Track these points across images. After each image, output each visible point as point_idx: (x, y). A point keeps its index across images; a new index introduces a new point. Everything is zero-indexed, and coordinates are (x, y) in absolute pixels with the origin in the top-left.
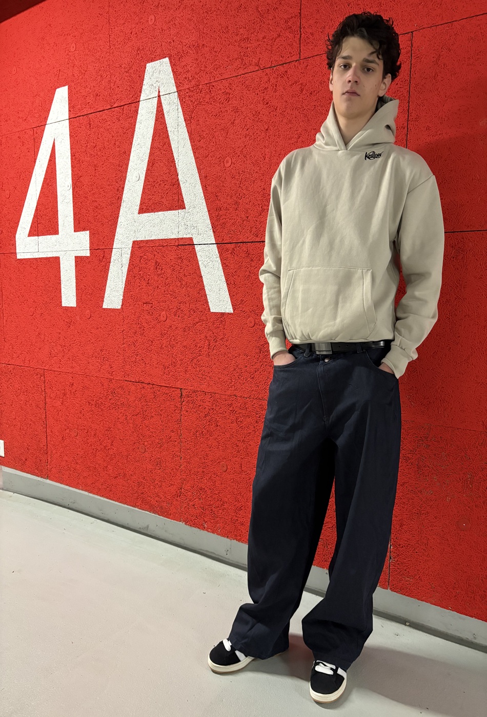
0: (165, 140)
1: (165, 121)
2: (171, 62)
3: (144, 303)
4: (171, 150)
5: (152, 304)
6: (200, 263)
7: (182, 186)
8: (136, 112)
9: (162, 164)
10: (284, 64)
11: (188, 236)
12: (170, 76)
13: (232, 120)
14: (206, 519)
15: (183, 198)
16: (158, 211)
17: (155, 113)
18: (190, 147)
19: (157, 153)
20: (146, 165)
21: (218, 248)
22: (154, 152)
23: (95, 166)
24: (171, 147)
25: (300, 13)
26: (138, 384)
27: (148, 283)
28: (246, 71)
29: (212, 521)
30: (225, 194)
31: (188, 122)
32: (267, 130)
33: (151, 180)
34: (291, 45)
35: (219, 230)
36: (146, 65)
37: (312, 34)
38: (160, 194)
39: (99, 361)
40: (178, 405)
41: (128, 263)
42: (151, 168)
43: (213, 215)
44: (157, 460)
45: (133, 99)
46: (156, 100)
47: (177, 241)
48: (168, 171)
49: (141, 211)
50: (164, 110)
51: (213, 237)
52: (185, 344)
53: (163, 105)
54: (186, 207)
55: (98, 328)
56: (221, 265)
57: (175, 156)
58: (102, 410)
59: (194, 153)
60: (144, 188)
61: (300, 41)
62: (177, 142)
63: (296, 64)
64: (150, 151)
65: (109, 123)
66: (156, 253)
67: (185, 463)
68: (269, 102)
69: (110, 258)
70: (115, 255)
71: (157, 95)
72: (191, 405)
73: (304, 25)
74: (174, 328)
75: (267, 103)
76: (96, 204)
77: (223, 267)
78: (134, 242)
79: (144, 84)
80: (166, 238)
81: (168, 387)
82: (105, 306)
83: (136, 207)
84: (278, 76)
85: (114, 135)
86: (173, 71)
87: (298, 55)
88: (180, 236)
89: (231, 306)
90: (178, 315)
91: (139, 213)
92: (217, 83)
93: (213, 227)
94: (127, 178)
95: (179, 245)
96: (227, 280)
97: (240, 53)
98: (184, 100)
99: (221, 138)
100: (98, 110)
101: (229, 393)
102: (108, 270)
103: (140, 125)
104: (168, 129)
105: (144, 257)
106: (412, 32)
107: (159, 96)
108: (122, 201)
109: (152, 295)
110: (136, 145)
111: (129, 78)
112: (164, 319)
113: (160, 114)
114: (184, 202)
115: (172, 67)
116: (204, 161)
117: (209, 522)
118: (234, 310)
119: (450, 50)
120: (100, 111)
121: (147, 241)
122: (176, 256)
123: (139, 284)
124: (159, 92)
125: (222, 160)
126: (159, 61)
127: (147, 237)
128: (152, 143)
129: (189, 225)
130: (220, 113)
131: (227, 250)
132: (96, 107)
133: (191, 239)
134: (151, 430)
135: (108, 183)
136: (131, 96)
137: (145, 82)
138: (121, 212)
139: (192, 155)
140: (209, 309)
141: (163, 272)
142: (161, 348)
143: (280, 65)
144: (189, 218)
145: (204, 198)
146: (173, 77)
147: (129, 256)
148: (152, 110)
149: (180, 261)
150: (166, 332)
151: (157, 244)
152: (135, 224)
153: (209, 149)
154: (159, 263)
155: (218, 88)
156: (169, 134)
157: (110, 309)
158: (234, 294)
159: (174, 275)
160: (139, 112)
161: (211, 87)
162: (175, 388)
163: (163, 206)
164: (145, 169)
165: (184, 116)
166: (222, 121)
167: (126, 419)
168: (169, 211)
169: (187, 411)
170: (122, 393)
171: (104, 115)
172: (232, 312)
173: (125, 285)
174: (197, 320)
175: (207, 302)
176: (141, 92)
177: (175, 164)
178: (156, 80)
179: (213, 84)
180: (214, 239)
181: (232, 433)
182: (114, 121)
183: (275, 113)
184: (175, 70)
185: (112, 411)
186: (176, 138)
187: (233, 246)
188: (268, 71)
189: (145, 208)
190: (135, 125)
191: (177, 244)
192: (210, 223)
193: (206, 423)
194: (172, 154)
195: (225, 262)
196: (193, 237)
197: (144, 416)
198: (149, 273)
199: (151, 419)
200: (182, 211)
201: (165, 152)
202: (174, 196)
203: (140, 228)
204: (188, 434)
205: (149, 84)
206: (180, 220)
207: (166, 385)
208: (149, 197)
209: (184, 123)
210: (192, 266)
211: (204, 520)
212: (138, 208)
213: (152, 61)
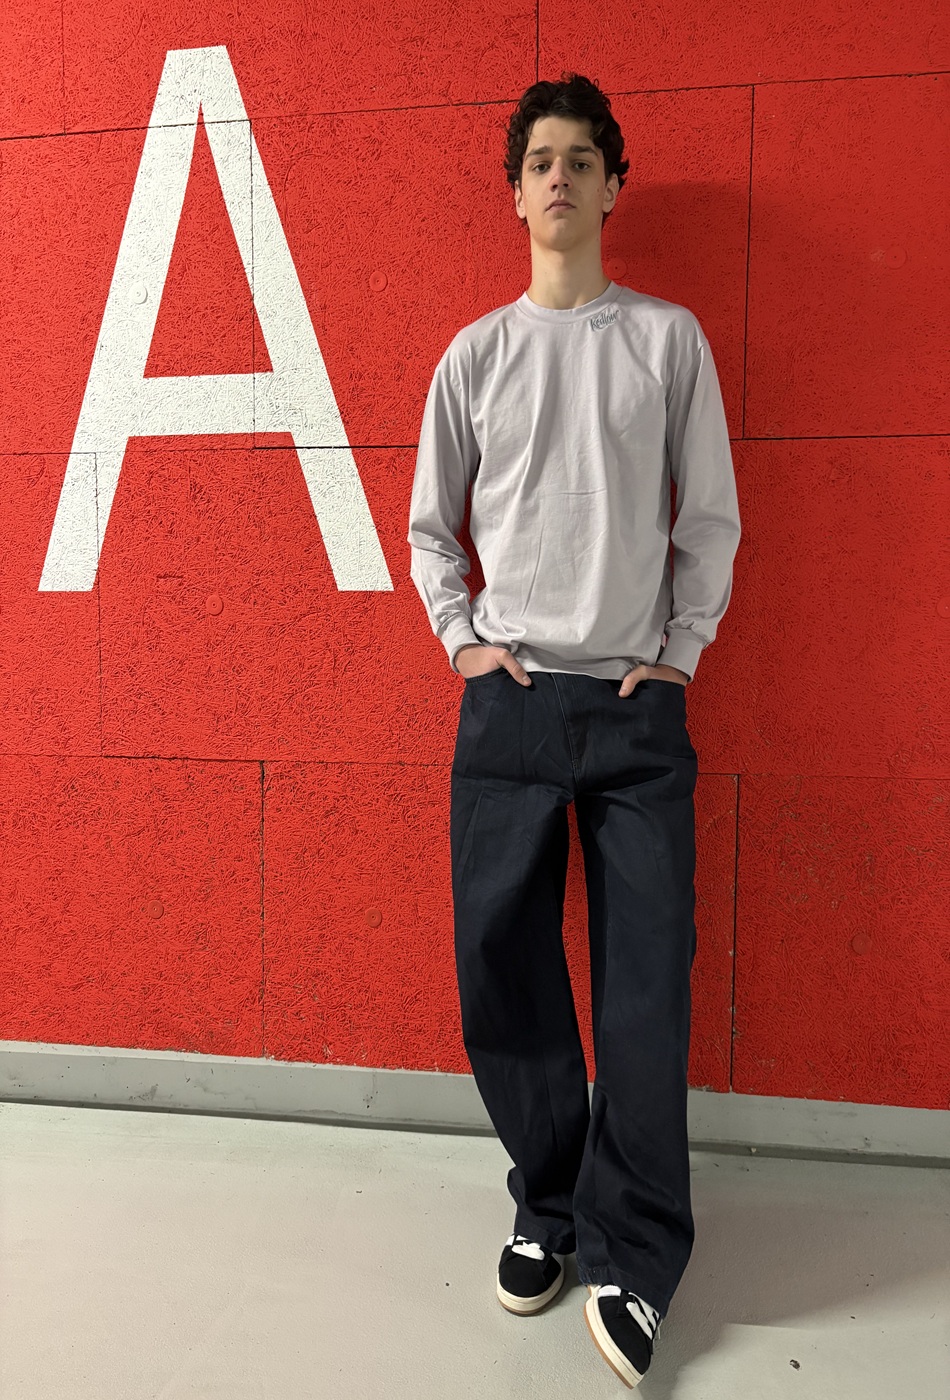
0: (217, 220)
1: (217, 177)
2: (232, 57)
3: (159, 577)
4: (235, 242)
5: (182, 577)
6: (310, 488)
7: (263, 321)
8: (138, 150)
9: (209, 272)
10: (503, 102)
11: (280, 429)
12: (231, 85)
13: (388, 198)
14: (330, 1039)
15: (266, 349)
16: (199, 374)
17: (190, 158)
18: (283, 241)
19: (197, 247)
20: (166, 270)
21: (356, 456)
22: (186, 243)
23: (15, 259)
24: (232, 236)
25: (537, 12)
26: (143, 760)
27: (170, 532)
28: (417, 102)
29: (345, 1039)
30: (371, 345)
31: (279, 188)
32: (468, 225)
33: (178, 303)
34: (517, 68)
35: (357, 419)
36: (165, 53)
37: (562, 56)
38: (204, 337)
39: (27, 716)
40: (256, 798)
41: (115, 486)
42: (179, 278)
43: (343, 387)
44: (198, 928)
45: (127, 120)
46: (192, 131)
47: (251, 440)
48: (224, 287)
49: (153, 370)
50: (214, 154)
51: (344, 433)
52: (272, 661)
53: (212, 145)
54: (274, 367)
55: (22, 640)
56: (362, 491)
57: (243, 258)
58: (35, 832)
59: (295, 256)
60: (159, 321)
61: (538, 63)
65: (57, 165)
66: (193, 464)
67: (275, 926)
68: (473, 172)
69: (63, 474)
70: (75, 468)
71: (195, 119)
72: (289, 796)
73: (545, 36)
74: (242, 629)
75: (468, 173)
76: (16, 347)
77: (368, 496)
78: (132, 441)
79: (159, 91)
80: (221, 432)
81: (226, 761)
82: (45, 586)
83: (137, 362)
84: (491, 122)
85: (71, 193)
86: (237, 76)
88: (259, 429)
89: (389, 577)
90: (252, 601)
91: (146, 376)
92: (350, 117)
93: (342, 413)
94: (111, 295)
95: (254, 448)
96: (377, 524)
97: (405, 64)
98: (267, 140)
99: (360, 231)
100: (25, 134)
101: (385, 758)
102: (56, 504)
103: (148, 180)
104: (225, 197)
105: (161, 472)
106: (753, 85)
107: (201, 124)
108: (98, 347)
109: (183, 557)
110: (135, 222)
111: (117, 74)
112: (216, 610)
113: (204, 161)
114: (268, 356)
115: (237, 68)
116: (319, 274)
117: (338, 1043)
118: (396, 585)
119: (818, 127)
120: (33, 137)
121: (169, 439)
122: (247, 472)
123: (145, 535)
124: (201, 114)
125: (364, 277)
126: (200, 49)
127: (168, 429)
128: (180, 222)
129: (281, 405)
130: (359, 179)
131: (379, 461)
132: (21, 126)
133: (288, 436)
134: (180, 863)
135: (55, 302)
136: (124, 113)
137: (161, 89)
138: (92, 370)
139: (290, 259)
140: (335, 585)
141: (212, 505)
142: (208, 675)
143: (496, 102)
144: (283, 390)
145: (319, 350)
146: (237, 87)
147: (117, 471)
148: (181, 151)
149: (257, 482)
150: (220, 638)
151: (197, 446)
152: (136, 400)
153: (332, 251)
154: (202, 487)
155: (353, 127)
156: (229, 209)
157: (60, 593)
158: (396, 552)
159: (241, 514)
160: (146, 150)
161: (335, 122)
162: (246, 761)
163: (214, 362)
164: (163, 279)
165: (267, 173)
166: (363, 197)
167: (107, 846)
168: (228, 376)
169: (279, 810)
170: (95, 786)
171: (43, 147)
172: (392, 589)
173: (106, 536)
174: (305, 609)
175: (329, 570)
176: (150, 108)
177: (245, 274)
178: (192, 88)
179: (341, 117)
180: (346, 437)
181: (393, 843)
182: (72, 163)
183: (485, 195)
184: (244, 74)
185: (66, 833)
186: (246, 219)
187: (391, 452)
188: (468, 109)
189: (162, 364)
190: (133, 179)
191: (249, 445)
192: (335, 403)
193: (329, 829)
194: (235, 251)
195: (373, 484)
196: (292, 431)
197: (160, 833)
198: (175, 510)
199: (178, 838)
200: (264, 375)
201: (216, 246)
202: (242, 342)
203: (148, 408)
204: (281, 859)
205: (172, 93)
206: (257, 395)
207: (221, 757)
208: (173, 342)
209: (268, 189)
210: (289, 493)
211: (326, 1041)
212: (144, 364)
213: (181, 47)
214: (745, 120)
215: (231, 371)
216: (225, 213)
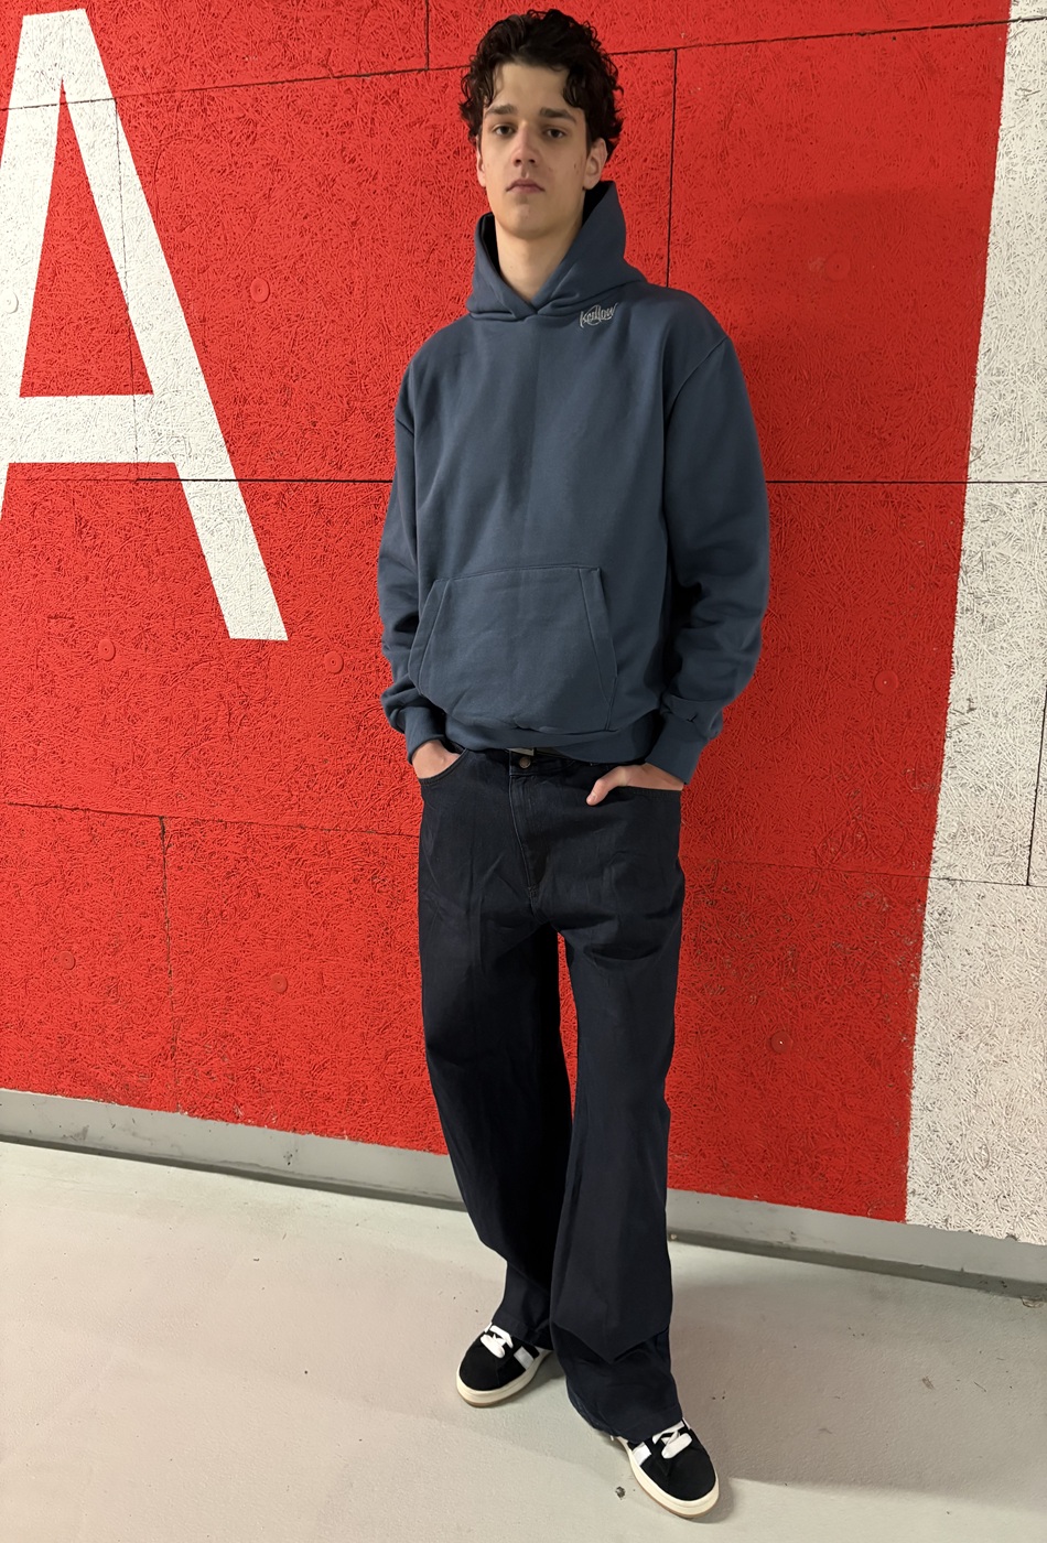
0: (86, 217)
1: (83, 166)
2: (93, 23)
3: (50, 617)
4: (105, 242)
5: (73, 618)
6: (197, 524)
7: (140, 336)
9: (80, 278)
10: (390, 73)
11: (163, 459)
12: (93, 57)
13: (266, 190)
14: (240, 1100)
15: (144, 367)
16: (76, 394)
17: (55, 144)
18: (158, 242)
19: (67, 247)
20: (36, 274)
21: (243, 491)
22: (55, 243)
24: (102, 234)
26: (46, 809)
27: (58, 569)
28: (296, 74)
29: (256, 1101)
30: (255, 365)
31: (149, 179)
32: (354, 223)
33: (51, 313)
34: (405, 31)
35: (243, 449)
36: (21, 19)
37: (456, 16)
38: (79, 352)
40: (157, 854)
42: (49, 283)
43: (227, 413)
44: (109, 982)
46: (55, 112)
47: (134, 470)
48: (97, 295)
49: (29, 388)
50: (79, 140)
51: (229, 464)
52: (166, 712)
53: (76, 128)
54: (154, 388)
56: (251, 529)
57: (115, 260)
59: (169, 258)
60: (31, 333)
61: (427, 24)
62: (119, 225)
63: (419, 77)
64: (45, 240)
66: (76, 496)
67: (182, 985)
68: (358, 159)
71: (57, 100)
72: (191, 854)
74: (135, 676)
75: (353, 161)
77: (257, 535)
78: (13, 467)
79: (18, 65)
80: (103, 461)
81: (127, 814)
83: (12, 380)
84: (376, 98)
86: (99, 46)
87: (424, 58)
88: (143, 459)
89: (282, 625)
90: (144, 646)
91: (22, 395)
92: (221, 93)
93: (227, 442)
95: (138, 479)
96: (268, 567)
97: (279, 28)
98: (133, 123)
99: (237, 230)
101: (284, 820)
104: (93, 189)
105: (45, 504)
106: (675, 50)
107: (64, 104)
109: (73, 597)
112: (109, 655)
113: (69, 148)
114: (147, 376)
115: (96, 36)
116: (196, 281)
117: (248, 1105)
118: (289, 637)
121: (51, 467)
122: (132, 506)
123: (33, 572)
124: (63, 93)
125: (244, 285)
126: (58, 14)
127: (48, 456)
128: (47, 219)
129: (164, 433)
130: (233, 168)
131: (266, 496)
133: (171, 467)
134: (88, 915)
137: (20, 62)
139: (163, 262)
140: (226, 631)
141: (99, 542)
142: (104, 723)
143: (381, 74)
144: (164, 415)
145: (200, 370)
146: (100, 59)
148: (44, 136)
149: (143, 517)
150: (114, 686)
151: (79, 475)
152: (14, 422)
153: (209, 253)
154: (87, 521)
155: (225, 106)
156: (97, 203)
158: (289, 598)
159: (129, 552)
161: (206, 100)
162: (145, 816)
163: (91, 381)
164: (33, 285)
165: (135, 161)
166: (239, 189)
167: (17, 894)
168: (107, 397)
169: (180, 868)
172: (286, 639)
174: (196, 657)
175: (220, 616)
176: (9, 86)
177: (118, 279)
178: (51, 62)
179: (212, 94)
180: (231, 469)
181: (296, 909)
183: (373, 187)
184: (106, 44)
186: (116, 215)
187: (280, 487)
188: (351, 83)
189: (38, 382)
191: (133, 476)
192: (219, 431)
193: (231, 892)
194: (108, 253)
195: (262, 522)
196: (176, 461)
197: (67, 885)
198: (61, 545)
199: (85, 890)
200: (144, 397)
201: (86, 247)
202: (119, 359)
203: (27, 431)
204: (185, 918)
205: (32, 68)
206: (138, 420)
207: (121, 811)
208: (48, 357)
209: (137, 180)
210: (176, 530)
211: (237, 1102)
212: (20, 382)
213: (37, 12)
214: (666, 94)
215: (110, 392)
216: (93, 208)
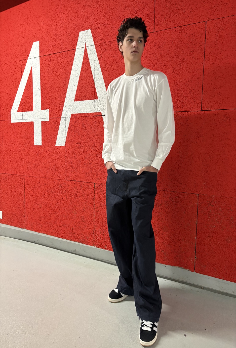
0: (88, 67)
1: (88, 58)
2: (92, 32)
3: (76, 143)
4: (91, 72)
5: (81, 143)
7: (96, 88)
8: (74, 54)
9: (86, 78)
11: (99, 112)
12: (91, 38)
14: (106, 244)
15: (97, 94)
16: (84, 100)
17: (83, 54)
18: (101, 70)
19: (84, 73)
20: (79, 79)
22: (82, 73)
23: (53, 79)
24: (91, 70)
25: (154, 11)
26: (73, 181)
27: (79, 134)
31: (100, 59)
33: (81, 85)
34: (150, 25)
36: (79, 32)
37: (160, 21)
38: (85, 92)
39: (53, 171)
40: (93, 191)
41: (69, 124)
42: (81, 80)
44: (82, 217)
45: (72, 48)
46: (84, 49)
47: (94, 114)
48: (89, 81)
49: (76, 100)
50: (88, 53)
52: (97, 162)
53: (88, 51)
54: (98, 98)
55: (53, 156)
57: (93, 75)
58: (54, 194)
59: (103, 73)
60: (77, 89)
61: (154, 23)
62: (94, 68)
63: (152, 34)
64: (81, 72)
65: (60, 59)
66: (83, 120)
67: (96, 218)
69: (60, 122)
70: (62, 121)
71: (84, 46)
72: (99, 191)
73: (156, 17)
74: (91, 155)
76: (52, 96)
78: (72, 115)
80: (88, 113)
82: (56, 145)
83: (73, 98)
85: (62, 64)
86: (92, 35)
87: (153, 30)
88: (95, 112)
90: (93, 149)
91: (75, 101)
92: (114, 42)
94: (69, 85)
95: (94, 116)
98: (98, 49)
99: (116, 67)
100: (55, 53)
102: (59, 128)
103: (76, 60)
104: (90, 62)
105: (77, 121)
106: (206, 21)
107: (86, 47)
108: (66, 95)
109: (81, 139)
110: (73, 69)
111: (70, 38)
112: (87, 151)
113: (86, 55)
114: (97, 96)
115: (92, 34)
116: (107, 77)
117: (108, 246)
119: (223, 30)
120: (56, 53)
121: (79, 114)
122: (93, 121)
123: (74, 134)
124: (86, 45)
126: (86, 31)
127: (78, 112)
128: (81, 68)
129: (99, 106)
130: (116, 55)
132: (54, 51)
133: (101, 113)
134: (79, 203)
135: (59, 87)
136: (72, 46)
137: (78, 40)
138: (65, 100)
139: (102, 74)
141: (86, 128)
142: (85, 164)
144: (100, 103)
146: (92, 38)
147: (69, 121)
148: (82, 53)
149: (95, 123)
150: (87, 157)
151: (84, 116)
152: (73, 106)
153: (110, 72)
154: (84, 124)
155: (115, 44)
156: (90, 65)
157: (59, 146)
159: (92, 130)
160: (75, 54)
162: (91, 183)
163: (87, 98)
164: (78, 80)
165: (98, 56)
166: (116, 59)
167: (67, 198)
168: (90, 100)
169: (97, 194)
170: (65, 186)
171: (58, 55)
173: (67, 135)
176: (76, 45)
177: (93, 78)
178: (84, 40)
179: (112, 42)
182: (63, 58)
184: (94, 35)
185: (59, 195)
186: (94, 66)
189: (77, 98)
190: (73, 60)
191: (93, 115)
196: (101, 112)
197: (76, 197)
198: (79, 129)
199: (79, 198)
200: (96, 100)
201: (88, 73)
202: (92, 93)
203: (75, 108)
204: (98, 204)
205: (80, 41)
206: (95, 104)
207: (87, 182)
208: (80, 94)
209: (98, 60)
210: (101, 125)
212: (74, 99)
213: (82, 31)
214: (204, 30)
215: (90, 99)
216: (90, 66)
